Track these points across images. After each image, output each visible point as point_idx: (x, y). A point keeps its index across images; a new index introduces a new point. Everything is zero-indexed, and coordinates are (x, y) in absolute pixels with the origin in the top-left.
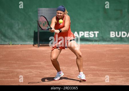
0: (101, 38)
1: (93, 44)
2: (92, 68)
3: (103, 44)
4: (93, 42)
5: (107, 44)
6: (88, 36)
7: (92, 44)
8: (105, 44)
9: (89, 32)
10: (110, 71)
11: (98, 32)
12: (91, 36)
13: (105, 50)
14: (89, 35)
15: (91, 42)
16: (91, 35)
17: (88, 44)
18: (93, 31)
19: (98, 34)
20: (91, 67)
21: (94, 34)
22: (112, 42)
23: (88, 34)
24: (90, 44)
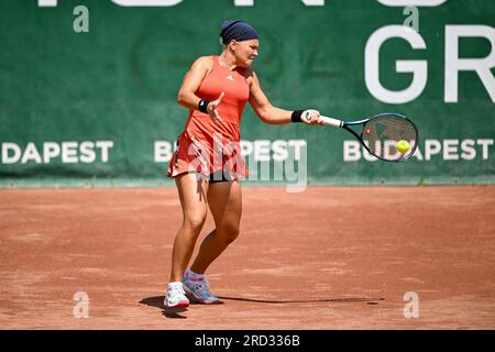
0: (121, 166)
1: (93, 187)
2: (90, 273)
3: (127, 188)
4: (94, 180)
5: (144, 188)
6: (75, 160)
7: (89, 186)
8: (136, 188)
9: (80, 143)
10: (152, 286)
11: (110, 144)
12: (83, 159)
13: (135, 208)
14: (79, 154)
15: (86, 181)
16: (87, 156)
17: (76, 188)
18: (94, 141)
19: (109, 149)
20: (87, 270)
21: (98, 151)
22: (160, 180)
23: (74, 152)
24: (81, 188)
